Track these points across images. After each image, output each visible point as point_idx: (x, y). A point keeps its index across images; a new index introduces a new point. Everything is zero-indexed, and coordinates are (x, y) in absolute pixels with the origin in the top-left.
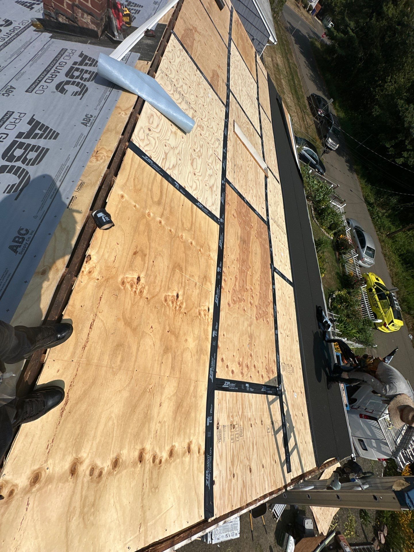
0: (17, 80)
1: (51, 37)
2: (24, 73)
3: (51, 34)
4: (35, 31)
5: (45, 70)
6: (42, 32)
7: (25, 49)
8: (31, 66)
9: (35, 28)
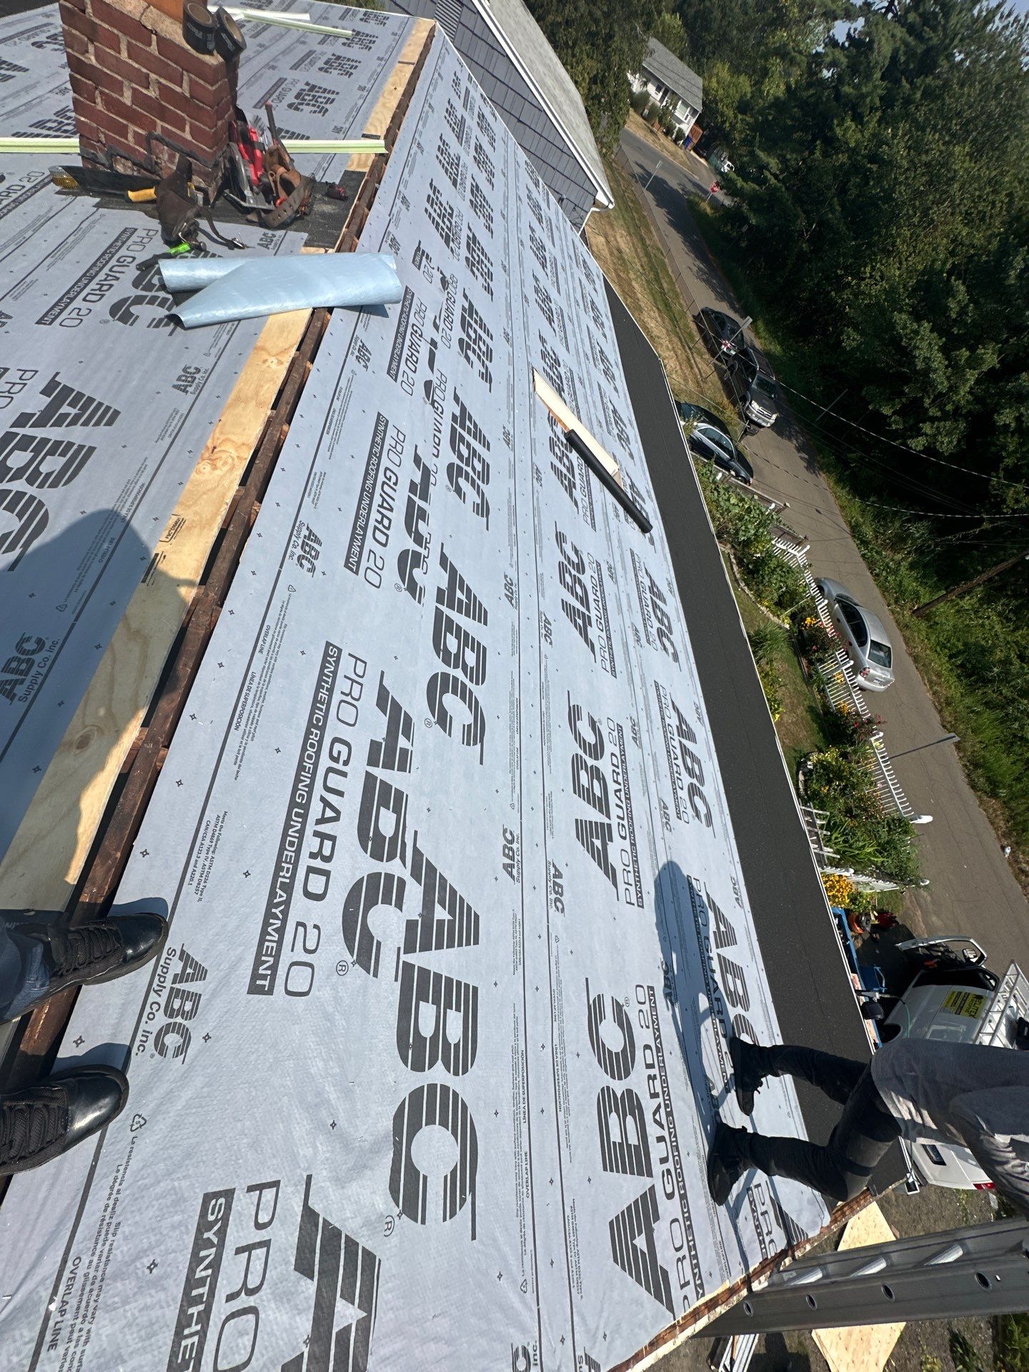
0: (16, 298)
1: (98, 206)
2: (32, 282)
3: (98, 200)
4: (58, 193)
5: (84, 275)
6: (76, 195)
7: (35, 231)
8: (49, 267)
9: (58, 188)
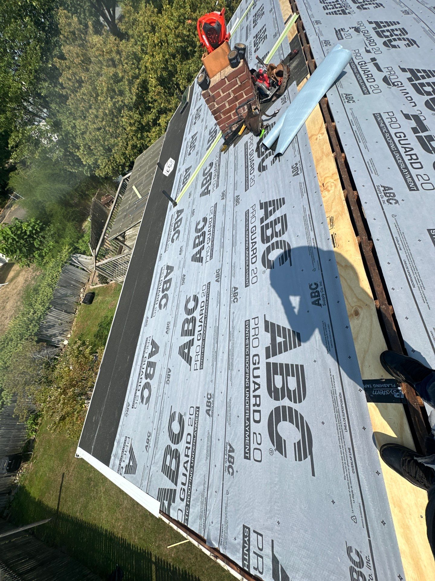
0: (236, 190)
1: (234, 146)
2: (237, 182)
3: (233, 144)
4: (225, 153)
5: (245, 168)
6: (228, 149)
7: (228, 168)
8: (237, 174)
